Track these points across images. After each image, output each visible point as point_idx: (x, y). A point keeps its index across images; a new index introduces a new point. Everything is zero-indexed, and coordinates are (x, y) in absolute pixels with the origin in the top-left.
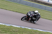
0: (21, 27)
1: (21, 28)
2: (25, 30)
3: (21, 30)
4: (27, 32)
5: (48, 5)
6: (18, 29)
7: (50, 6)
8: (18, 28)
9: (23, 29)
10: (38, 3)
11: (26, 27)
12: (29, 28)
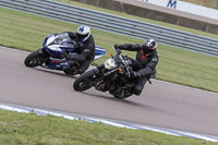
0: (33, 113)
1: (33, 117)
2: (51, 125)
3: (33, 125)
4: (57, 134)
5: (144, 16)
6: (22, 118)
7: (154, 19)
8: (21, 116)
9: (41, 119)
10: (100, 6)
11: (55, 110)
12: (66, 117)
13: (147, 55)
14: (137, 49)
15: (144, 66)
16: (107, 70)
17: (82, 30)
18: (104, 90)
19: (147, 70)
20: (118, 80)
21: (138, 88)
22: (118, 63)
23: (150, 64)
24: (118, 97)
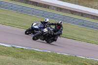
13: (59, 27)
14: (55, 24)
15: (58, 31)
16: (44, 33)
17: (46, 20)
18: (43, 40)
19: (59, 32)
20: (49, 36)
21: (56, 39)
22: (49, 30)
23: (60, 30)
24: (48, 42)
